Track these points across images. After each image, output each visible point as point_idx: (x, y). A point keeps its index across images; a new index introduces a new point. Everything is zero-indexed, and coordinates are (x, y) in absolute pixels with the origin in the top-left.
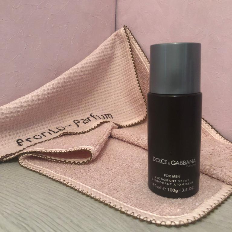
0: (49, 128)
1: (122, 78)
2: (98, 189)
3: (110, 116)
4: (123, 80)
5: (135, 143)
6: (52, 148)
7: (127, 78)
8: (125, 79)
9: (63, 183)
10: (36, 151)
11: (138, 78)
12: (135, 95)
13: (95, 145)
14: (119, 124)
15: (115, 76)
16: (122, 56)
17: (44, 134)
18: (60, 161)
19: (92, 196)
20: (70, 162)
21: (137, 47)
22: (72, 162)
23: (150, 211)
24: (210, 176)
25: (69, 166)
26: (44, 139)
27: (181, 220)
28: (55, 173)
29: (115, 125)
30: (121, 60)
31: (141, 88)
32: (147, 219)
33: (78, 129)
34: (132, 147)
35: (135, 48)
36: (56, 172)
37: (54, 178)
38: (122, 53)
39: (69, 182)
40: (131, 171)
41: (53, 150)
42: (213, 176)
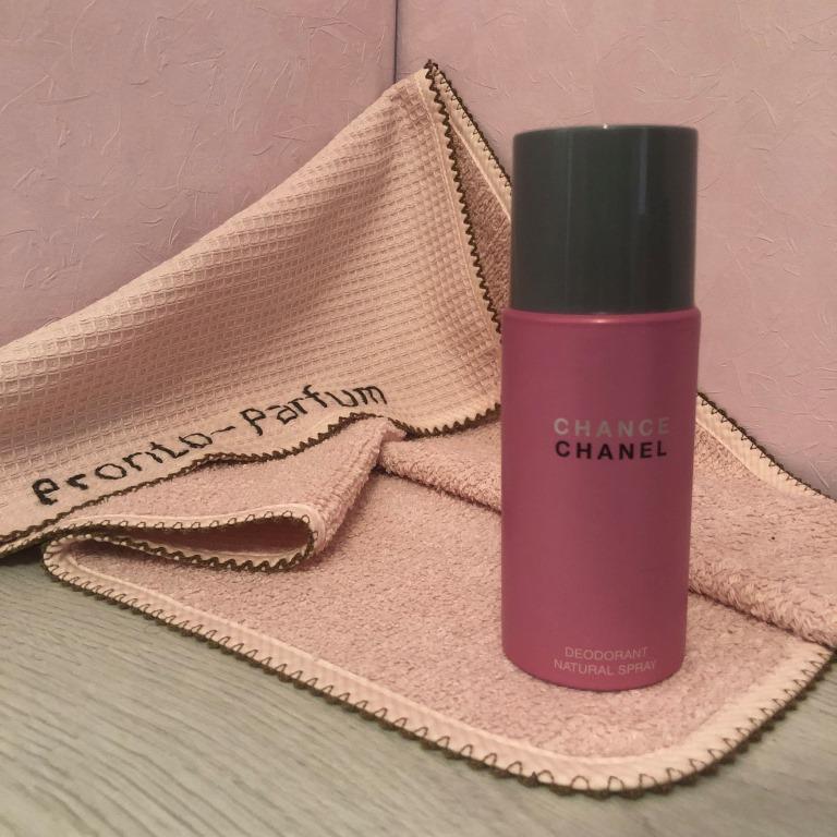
0: (153, 440)
1: (421, 253)
2: (341, 661)
3: (376, 395)
4: (422, 263)
5: (470, 492)
6: (165, 515)
7: (437, 254)
8: (430, 259)
9: (210, 640)
10: (105, 524)
11: (477, 255)
12: (468, 318)
13: (324, 499)
14: (409, 423)
15: (392, 248)
16: (420, 173)
17: (135, 460)
18: (195, 561)
19: (319, 686)
20: (232, 562)
21: (476, 143)
22: (239, 563)
23: (531, 740)
24: (743, 612)
25: (229, 576)
26: (134, 478)
27: (641, 770)
28: (179, 604)
29: (393, 428)
30: (415, 188)
31: (488, 292)
32: (521, 769)
33: (258, 441)
34: (457, 505)
35: (467, 145)
36: (182, 598)
37: (175, 622)
38: (418, 163)
39: (233, 635)
40: (459, 596)
41: (170, 522)
42: (753, 612)
